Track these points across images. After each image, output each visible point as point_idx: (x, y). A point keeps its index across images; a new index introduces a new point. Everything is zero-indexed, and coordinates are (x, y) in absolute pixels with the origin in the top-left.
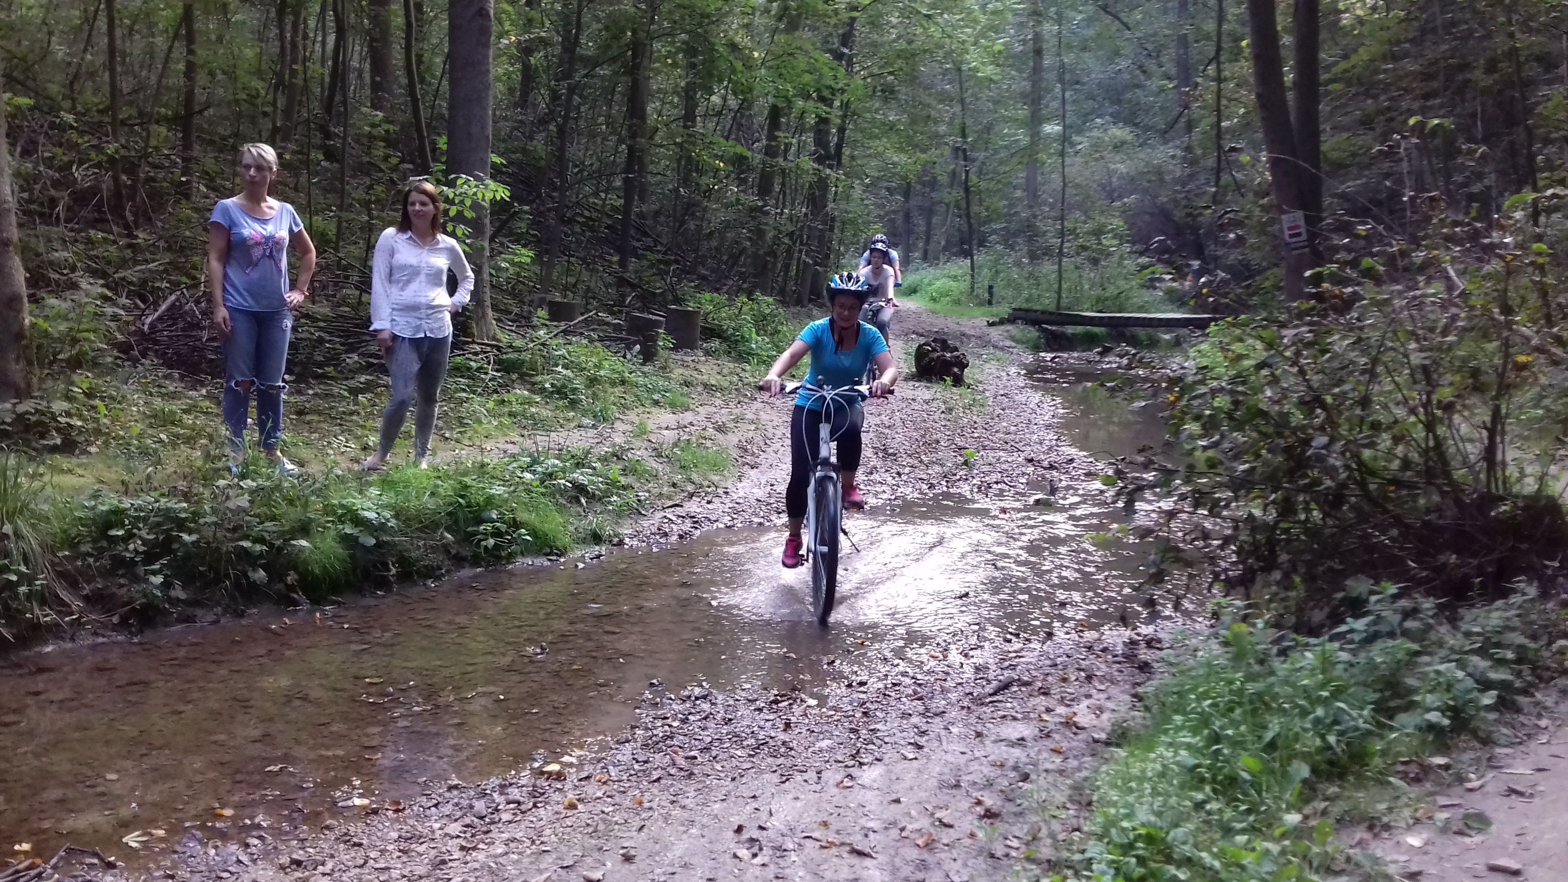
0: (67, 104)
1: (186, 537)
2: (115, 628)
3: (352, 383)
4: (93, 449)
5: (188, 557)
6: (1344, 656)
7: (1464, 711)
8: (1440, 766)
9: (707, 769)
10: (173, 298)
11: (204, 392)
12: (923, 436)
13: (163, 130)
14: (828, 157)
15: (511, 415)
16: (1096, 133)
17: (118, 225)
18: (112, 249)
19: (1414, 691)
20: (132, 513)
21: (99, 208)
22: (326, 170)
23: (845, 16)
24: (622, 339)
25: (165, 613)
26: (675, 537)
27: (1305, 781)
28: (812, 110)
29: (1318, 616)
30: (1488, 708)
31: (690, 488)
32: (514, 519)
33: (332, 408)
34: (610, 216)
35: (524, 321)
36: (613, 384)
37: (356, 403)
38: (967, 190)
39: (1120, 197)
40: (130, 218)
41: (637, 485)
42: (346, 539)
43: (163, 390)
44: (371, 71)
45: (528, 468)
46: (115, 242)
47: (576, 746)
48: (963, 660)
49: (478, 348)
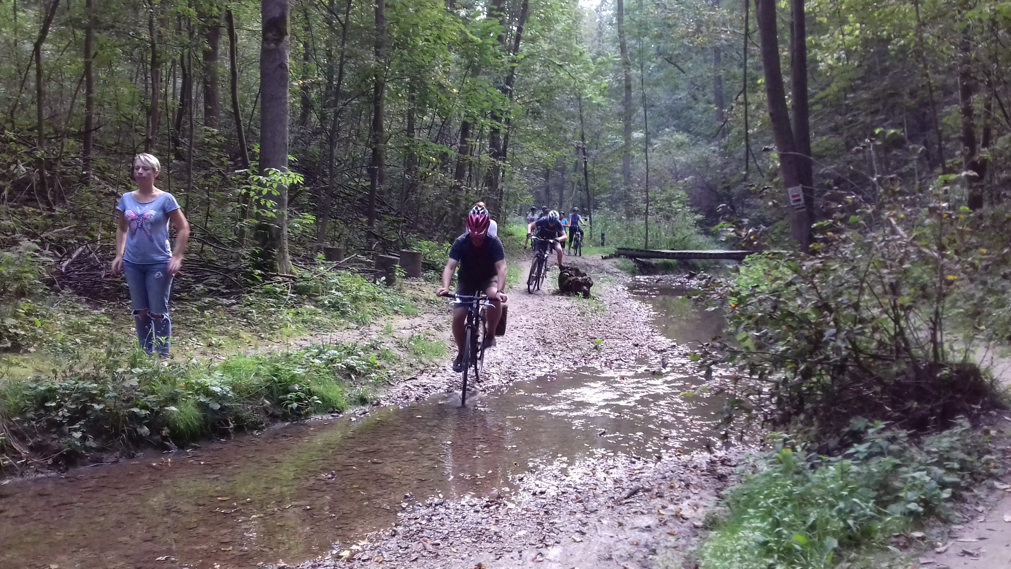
0: (9, 125)
1: (96, 406)
2: (50, 467)
3: (199, 303)
4: (32, 350)
5: (97, 419)
6: (854, 468)
7: (931, 502)
8: (918, 538)
9: (447, 552)
10: (80, 249)
11: (103, 310)
12: (567, 331)
13: (72, 142)
14: (499, 154)
15: (304, 322)
16: (666, 138)
17: (42, 203)
18: (39, 218)
19: (900, 489)
20: (61, 391)
21: (29, 192)
22: (177, 165)
23: (509, 66)
24: (372, 272)
25: (82, 456)
26: (413, 400)
27: (835, 550)
28: (487, 124)
29: (833, 443)
30: (947, 500)
31: (421, 367)
32: (309, 390)
33: (187, 319)
34: (360, 193)
35: (309, 261)
36: (368, 300)
37: (203, 316)
38: (586, 174)
39: (682, 178)
40: (50, 198)
41: (387, 366)
42: (200, 405)
43: (76, 310)
44: (205, 102)
45: (317, 356)
46: (40, 214)
47: (359, 538)
48: (606, 475)
49: (280, 279)
